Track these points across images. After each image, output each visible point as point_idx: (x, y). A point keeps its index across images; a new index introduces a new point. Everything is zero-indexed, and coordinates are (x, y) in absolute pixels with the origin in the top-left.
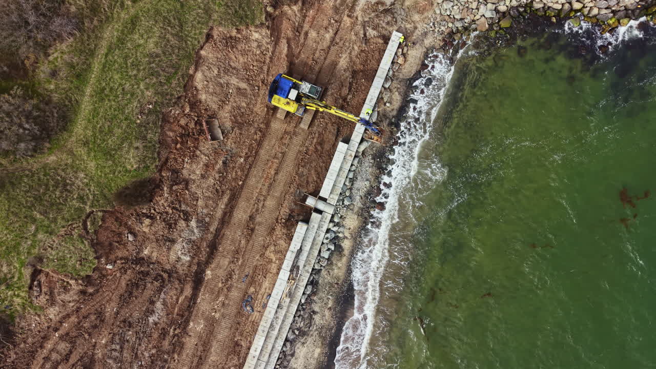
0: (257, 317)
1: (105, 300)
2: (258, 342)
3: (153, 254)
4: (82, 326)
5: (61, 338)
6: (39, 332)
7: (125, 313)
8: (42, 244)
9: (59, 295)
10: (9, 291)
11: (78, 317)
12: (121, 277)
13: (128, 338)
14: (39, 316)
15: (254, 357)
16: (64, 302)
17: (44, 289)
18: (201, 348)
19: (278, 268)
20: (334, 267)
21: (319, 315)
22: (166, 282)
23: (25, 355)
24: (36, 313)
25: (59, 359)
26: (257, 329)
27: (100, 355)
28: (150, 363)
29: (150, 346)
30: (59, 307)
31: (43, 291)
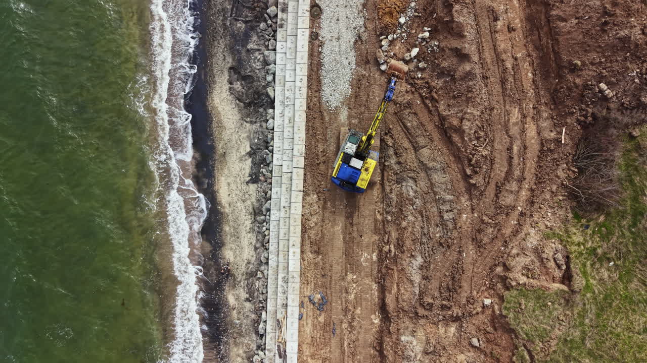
0: (306, 289)
1: (479, 262)
2: (295, 264)
3: (443, 330)
4: (495, 228)
5: (514, 208)
6: (540, 208)
7: (452, 256)
8: (572, 324)
9: (532, 260)
10: (591, 247)
11: (503, 235)
12: (471, 293)
13: (438, 229)
14: (547, 227)
15: (294, 245)
16: (524, 254)
17: (551, 264)
18: (355, 234)
19: (301, 352)
20: (244, 355)
21: (243, 299)
22: (417, 305)
23: (547, 177)
24: (551, 229)
25: (508, 185)
26: (301, 276)
27: (463, 200)
28: (404, 209)
29: (410, 229)
30: (528, 247)
31: (552, 260)
